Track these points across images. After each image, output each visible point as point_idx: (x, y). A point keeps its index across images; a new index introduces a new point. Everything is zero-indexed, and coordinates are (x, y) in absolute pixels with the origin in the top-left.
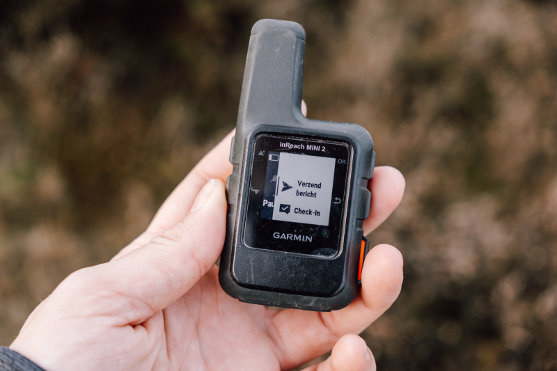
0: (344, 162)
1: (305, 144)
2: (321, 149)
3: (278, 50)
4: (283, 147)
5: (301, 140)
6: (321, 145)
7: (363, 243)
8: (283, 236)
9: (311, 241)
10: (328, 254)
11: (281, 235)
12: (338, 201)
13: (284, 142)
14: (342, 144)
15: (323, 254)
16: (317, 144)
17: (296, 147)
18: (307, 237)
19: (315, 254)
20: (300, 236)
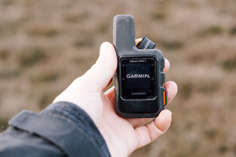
0: (153, 65)
1: (138, 60)
2: (144, 61)
3: (124, 27)
4: (131, 62)
5: (137, 59)
6: (144, 60)
7: (164, 92)
8: (135, 94)
9: (145, 94)
10: (152, 98)
11: (134, 93)
12: (153, 79)
13: (131, 60)
14: (151, 59)
15: (150, 98)
16: (143, 60)
17: (135, 61)
18: (144, 93)
19: (147, 99)
20: (141, 93)
